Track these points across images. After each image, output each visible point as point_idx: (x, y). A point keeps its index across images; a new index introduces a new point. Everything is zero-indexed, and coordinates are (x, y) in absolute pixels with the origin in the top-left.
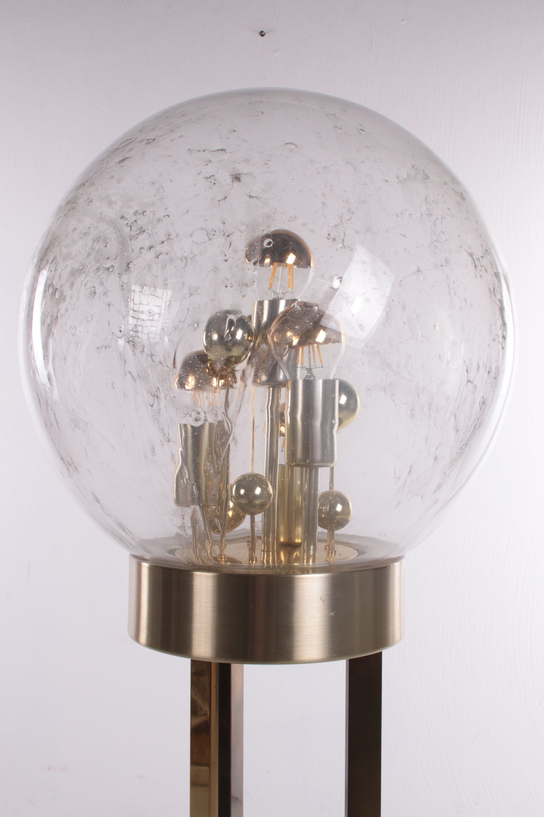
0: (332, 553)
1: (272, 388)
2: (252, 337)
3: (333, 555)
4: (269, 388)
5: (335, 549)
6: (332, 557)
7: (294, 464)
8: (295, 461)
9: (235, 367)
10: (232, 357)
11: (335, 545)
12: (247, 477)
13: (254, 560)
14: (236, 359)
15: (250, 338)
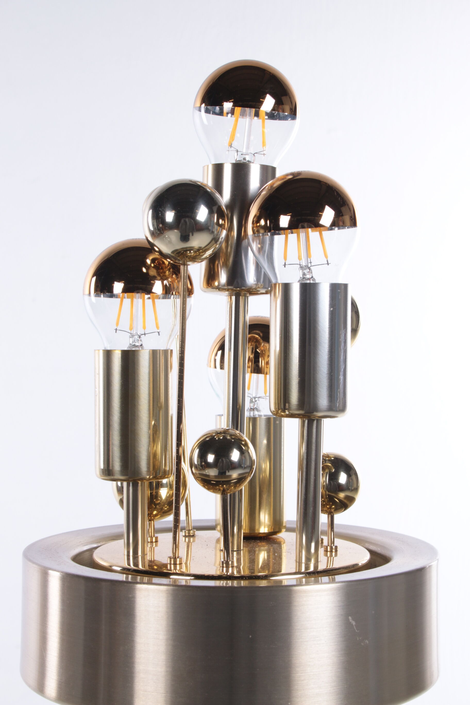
0: (331, 551)
1: (234, 297)
2: (223, 220)
3: (334, 554)
4: (231, 296)
5: (335, 544)
6: (332, 558)
7: (287, 414)
8: (289, 409)
9: (189, 265)
10: (191, 249)
11: (335, 539)
12: (214, 436)
13: (230, 566)
14: (195, 252)
15: (221, 221)
